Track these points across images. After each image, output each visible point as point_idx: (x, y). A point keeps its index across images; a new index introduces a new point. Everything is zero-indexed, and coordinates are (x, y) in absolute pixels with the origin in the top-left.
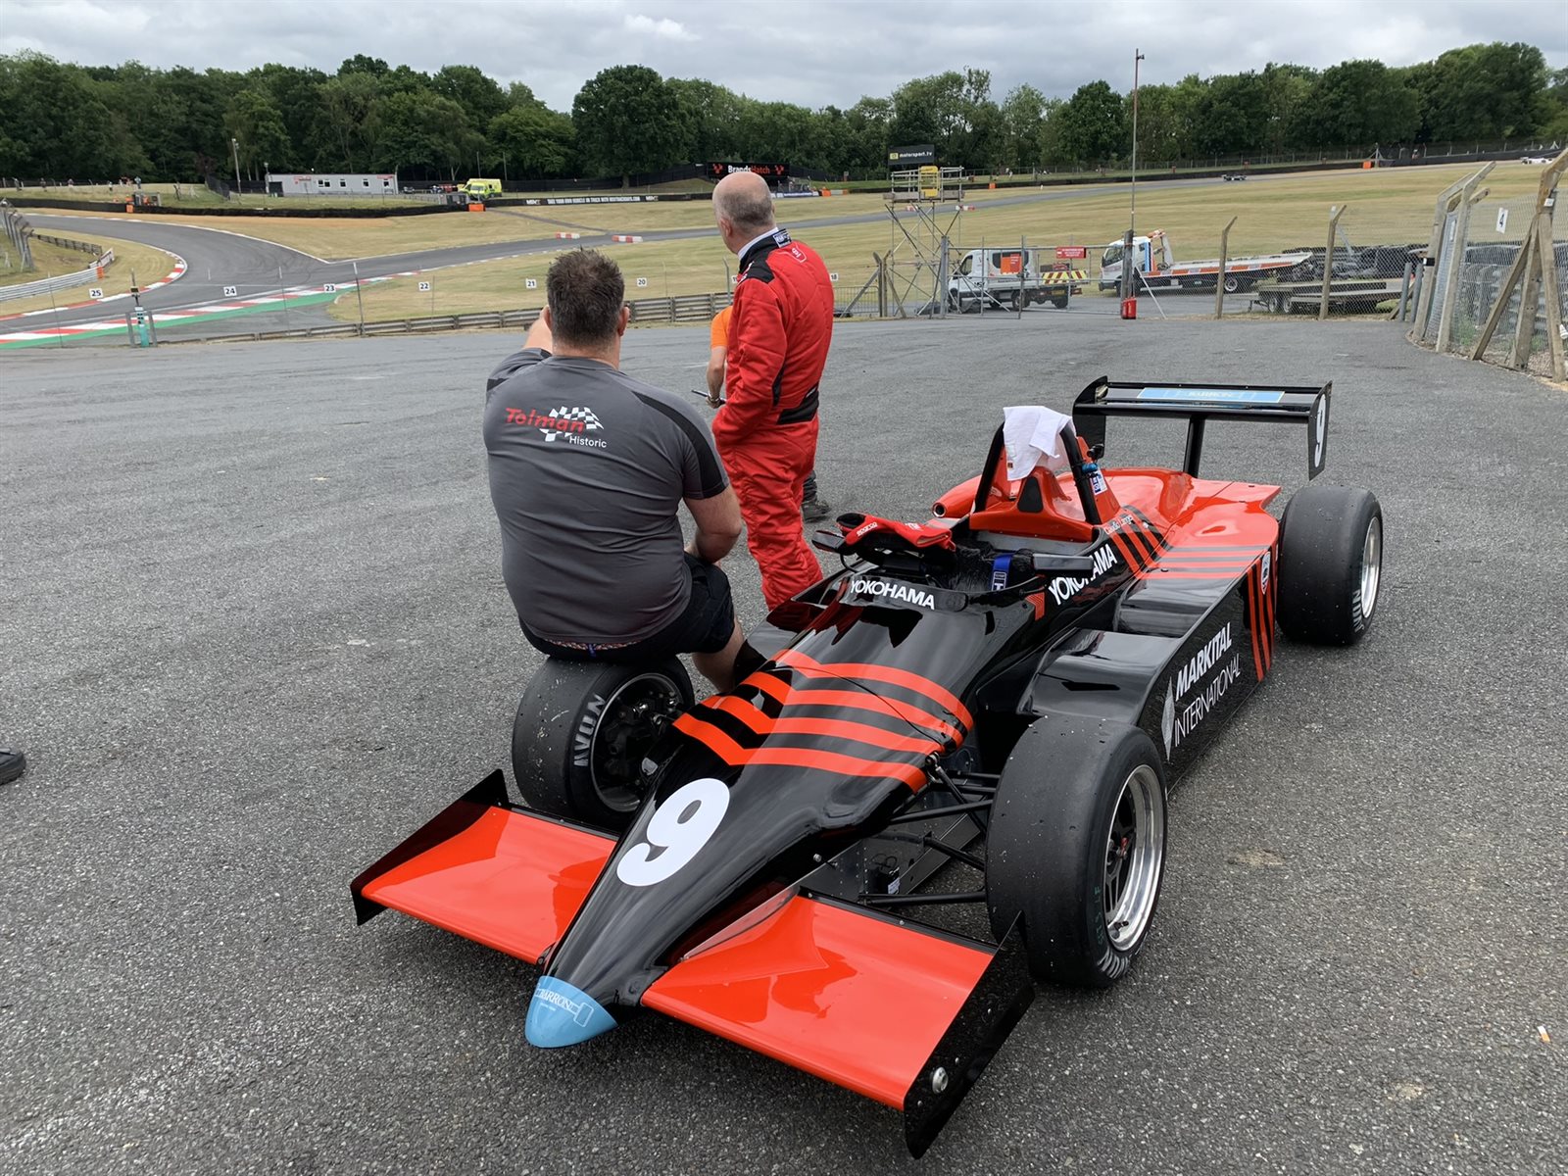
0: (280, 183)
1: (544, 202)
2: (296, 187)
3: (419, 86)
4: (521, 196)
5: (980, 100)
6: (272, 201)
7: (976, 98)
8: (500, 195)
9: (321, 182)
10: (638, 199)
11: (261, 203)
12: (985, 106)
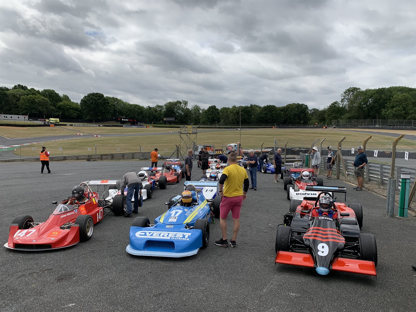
1: (72, 125)
3: (37, 93)
4: (65, 123)
9: (4, 117)
10: (98, 126)
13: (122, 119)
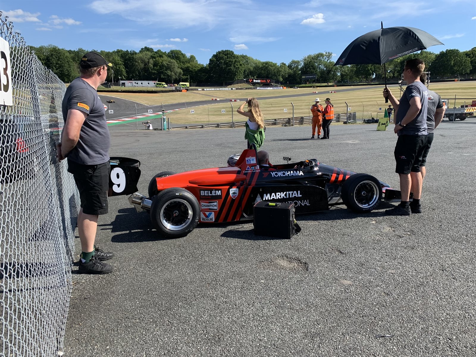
0: (125, 83)
1: (203, 90)
2: (129, 85)
3: (164, 56)
4: (196, 88)
5: (329, 61)
6: (123, 88)
7: (328, 60)
8: (189, 87)
9: (135, 83)
10: (230, 89)
11: (120, 89)
12: (330, 62)
13: (254, 80)
